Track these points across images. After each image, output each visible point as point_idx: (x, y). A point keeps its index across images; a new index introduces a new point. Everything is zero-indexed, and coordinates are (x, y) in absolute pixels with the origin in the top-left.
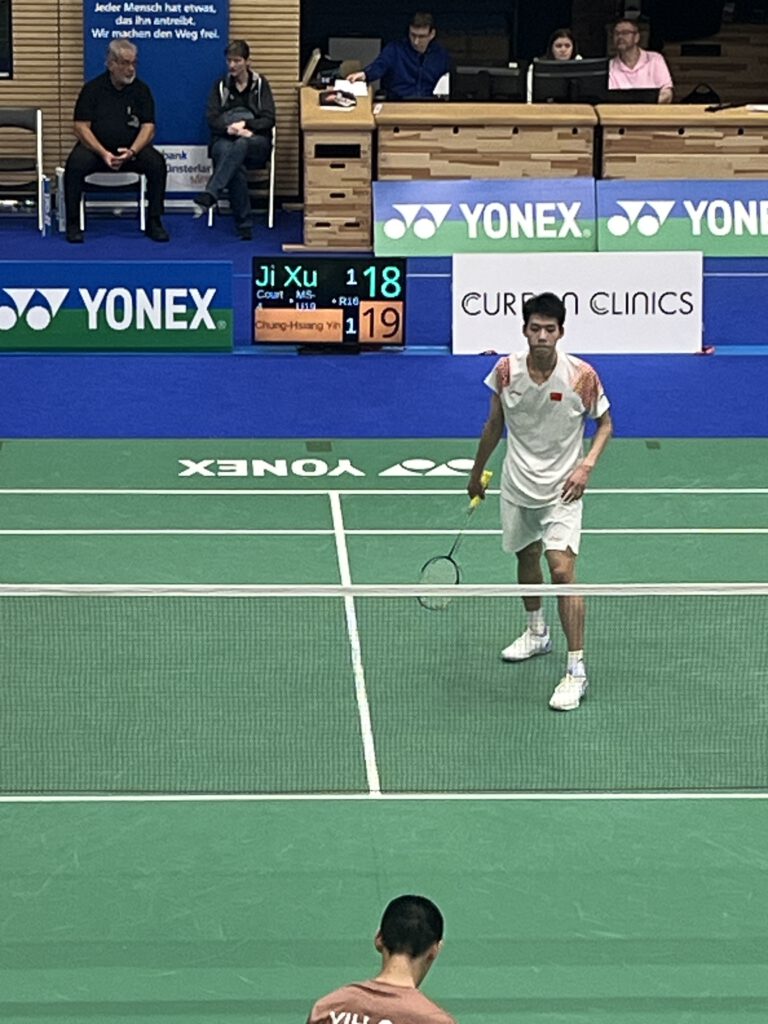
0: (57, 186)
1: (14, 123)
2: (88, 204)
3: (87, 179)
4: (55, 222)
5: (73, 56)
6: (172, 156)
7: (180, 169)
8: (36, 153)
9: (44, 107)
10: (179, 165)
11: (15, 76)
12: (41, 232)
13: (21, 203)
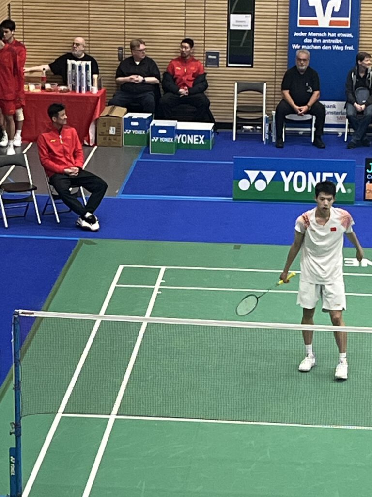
0: (272, 120)
1: (253, 89)
2: (287, 129)
3: (287, 117)
4: (270, 137)
5: (282, 58)
6: (328, 107)
7: (332, 113)
8: (263, 104)
9: (267, 81)
10: (331, 111)
11: (254, 66)
12: (263, 142)
13: (254, 128)
